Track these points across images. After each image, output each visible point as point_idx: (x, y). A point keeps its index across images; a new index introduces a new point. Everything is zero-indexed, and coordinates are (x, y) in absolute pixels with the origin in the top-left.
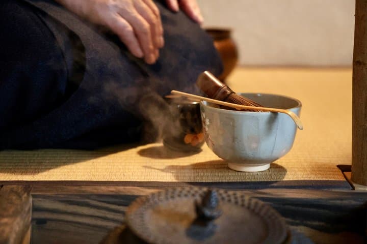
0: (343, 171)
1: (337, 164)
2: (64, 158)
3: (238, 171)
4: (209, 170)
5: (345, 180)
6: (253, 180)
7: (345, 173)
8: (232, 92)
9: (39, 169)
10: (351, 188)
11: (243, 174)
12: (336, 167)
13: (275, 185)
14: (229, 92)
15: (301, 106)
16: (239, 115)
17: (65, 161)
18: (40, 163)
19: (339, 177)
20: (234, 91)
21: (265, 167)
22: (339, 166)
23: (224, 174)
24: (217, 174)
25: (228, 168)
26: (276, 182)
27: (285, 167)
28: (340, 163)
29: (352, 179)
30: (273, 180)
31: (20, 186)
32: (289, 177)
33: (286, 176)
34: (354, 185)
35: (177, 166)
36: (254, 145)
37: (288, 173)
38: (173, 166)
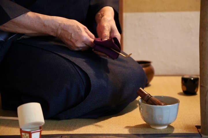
0: (198, 128)
1: (195, 125)
2: (84, 123)
3: (154, 129)
4: (143, 128)
5: (198, 133)
6: (161, 133)
7: (199, 129)
8: (151, 96)
9: (75, 128)
10: (200, 136)
11: (156, 130)
12: (195, 127)
13: (169, 135)
14: (150, 96)
15: (179, 102)
16: (154, 107)
17: (84, 124)
18: (75, 126)
19: (196, 131)
20: (152, 96)
21: (166, 127)
22: (196, 126)
23: (149, 130)
24: (146, 130)
25: (151, 127)
26: (170, 134)
27: (174, 127)
28: (197, 125)
29: (201, 132)
30: (169, 133)
31: (69, 136)
32: (175, 131)
33: (174, 131)
34: (202, 135)
35: (129, 126)
36: (161, 119)
37: (175, 129)
38: (128, 126)
